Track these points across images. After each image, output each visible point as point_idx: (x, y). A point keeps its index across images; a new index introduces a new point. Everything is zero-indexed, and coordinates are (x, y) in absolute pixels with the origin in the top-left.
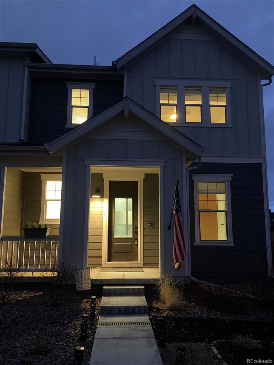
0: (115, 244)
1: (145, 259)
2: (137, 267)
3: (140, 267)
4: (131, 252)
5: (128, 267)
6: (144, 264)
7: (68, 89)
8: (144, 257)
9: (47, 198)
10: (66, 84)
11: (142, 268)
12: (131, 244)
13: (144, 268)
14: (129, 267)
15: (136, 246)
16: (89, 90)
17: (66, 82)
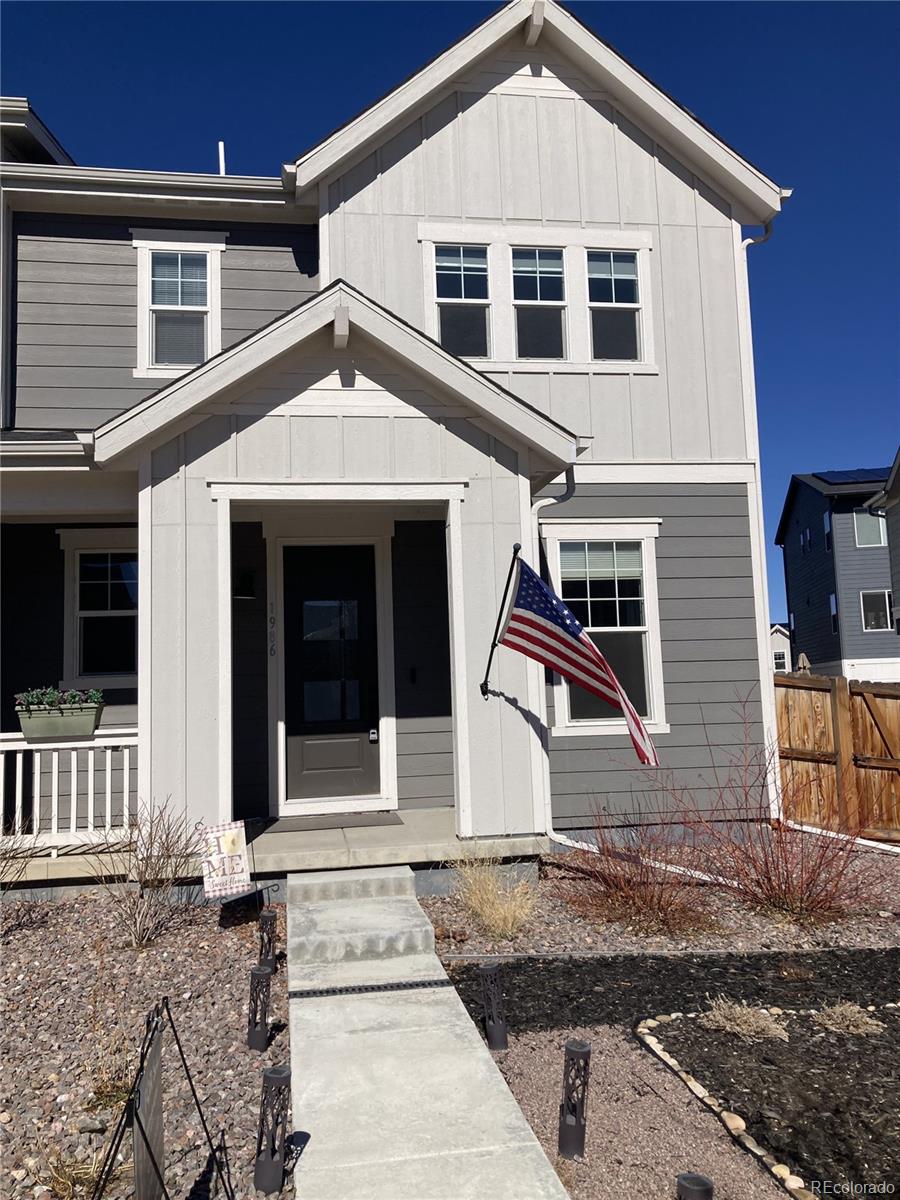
0: (306, 745)
2: (380, 812)
3: (388, 811)
4: (357, 764)
6: (399, 800)
7: (136, 251)
8: (398, 779)
10: (131, 234)
11: (396, 812)
12: (359, 742)
14: (355, 813)
17: (130, 230)
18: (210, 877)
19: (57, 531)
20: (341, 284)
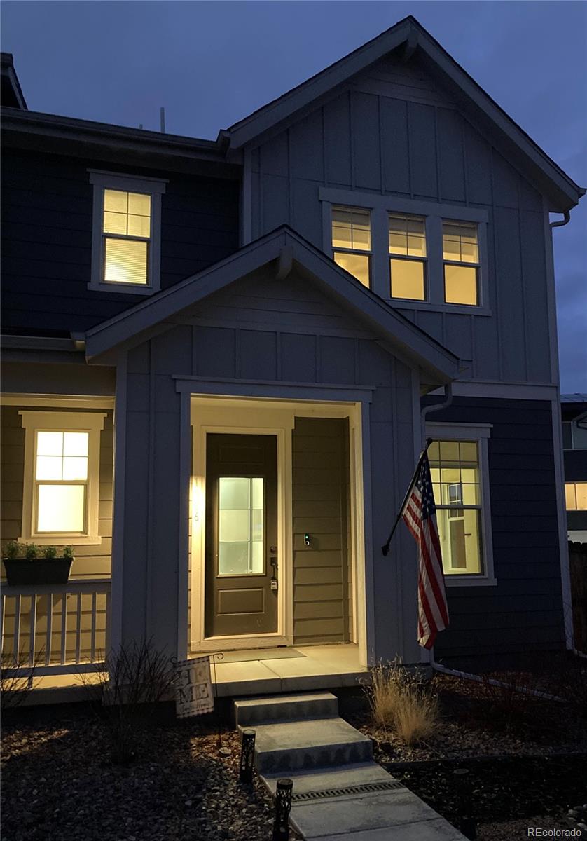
0: (220, 593)
1: (296, 625)
2: (279, 647)
3: (285, 646)
4: (261, 609)
5: (255, 649)
6: (295, 638)
7: (93, 188)
8: (294, 621)
9: (40, 475)
10: (88, 173)
11: (292, 647)
12: (262, 591)
13: (294, 647)
14: (260, 648)
15: (274, 597)
16: (149, 197)
17: (88, 170)
18: (182, 703)
19: (20, 413)
20: (286, 229)
